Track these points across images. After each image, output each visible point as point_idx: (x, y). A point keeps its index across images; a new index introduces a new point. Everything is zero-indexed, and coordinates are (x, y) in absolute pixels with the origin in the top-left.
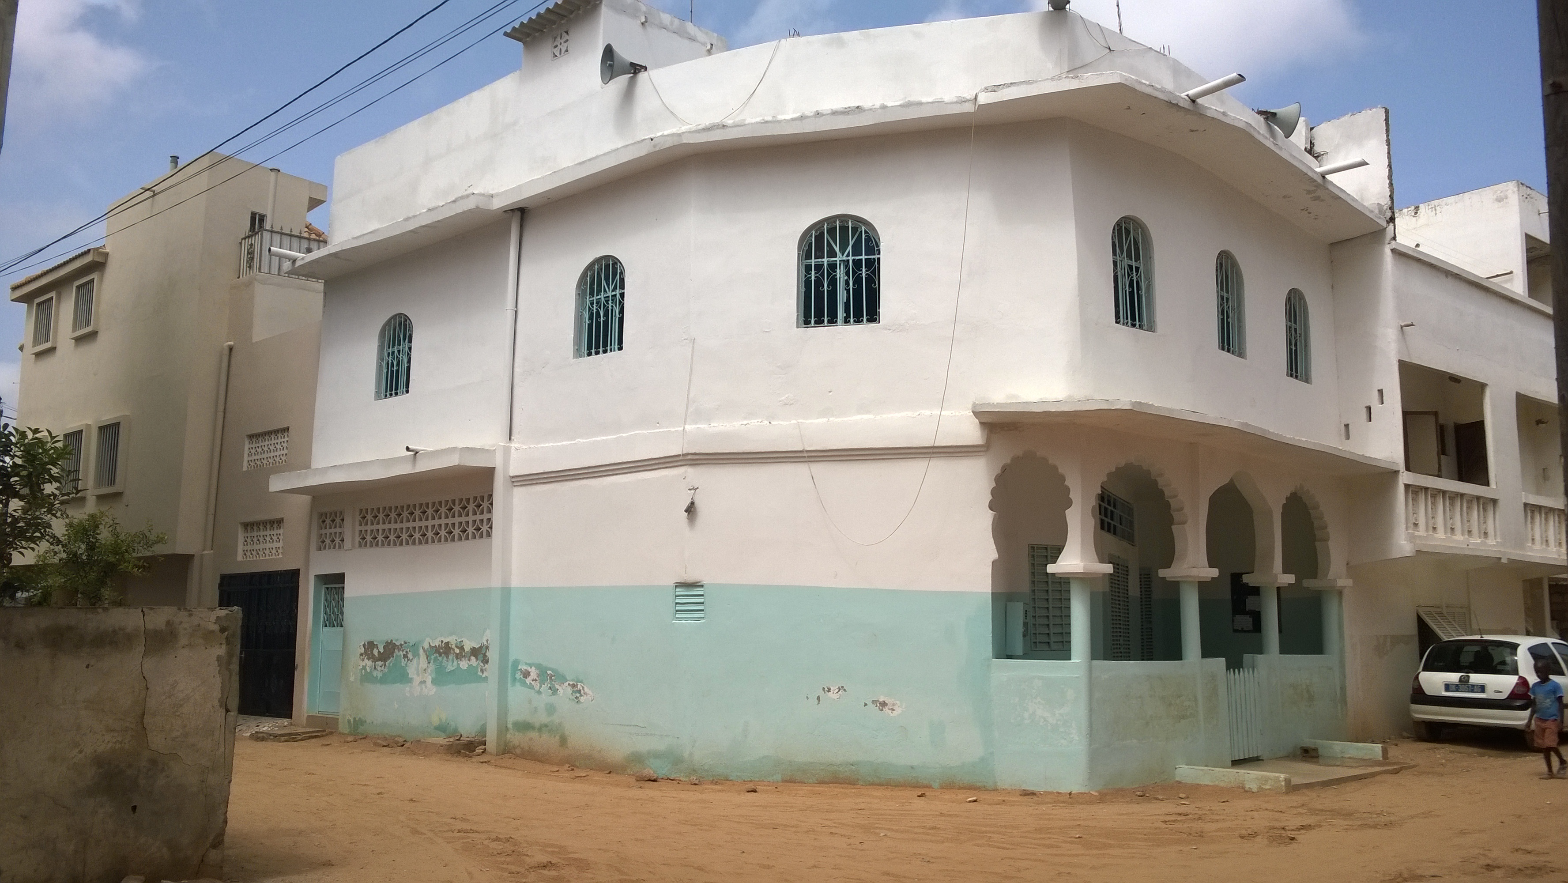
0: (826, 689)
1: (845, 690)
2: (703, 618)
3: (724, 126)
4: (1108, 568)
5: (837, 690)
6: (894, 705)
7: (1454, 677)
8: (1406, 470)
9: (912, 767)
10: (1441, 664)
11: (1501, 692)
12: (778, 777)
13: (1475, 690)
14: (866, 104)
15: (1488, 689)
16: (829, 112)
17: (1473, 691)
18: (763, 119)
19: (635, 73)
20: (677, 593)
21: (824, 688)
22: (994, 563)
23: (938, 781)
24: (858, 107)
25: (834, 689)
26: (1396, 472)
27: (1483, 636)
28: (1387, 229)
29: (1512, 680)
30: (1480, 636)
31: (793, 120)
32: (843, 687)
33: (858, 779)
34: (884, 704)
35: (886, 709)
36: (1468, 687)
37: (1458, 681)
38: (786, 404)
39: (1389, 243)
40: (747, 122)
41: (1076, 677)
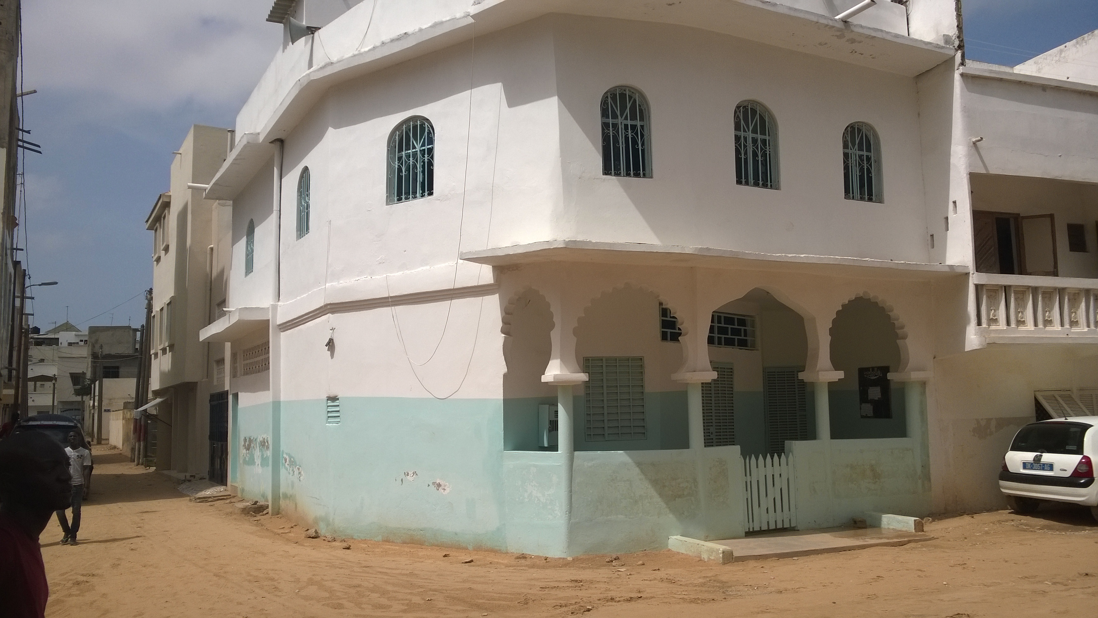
0: (406, 474)
1: (417, 474)
2: (339, 422)
3: (332, 63)
4: (583, 377)
5: (413, 474)
6: (445, 486)
7: (1029, 456)
8: (977, 271)
9: (456, 534)
10: (1024, 444)
11: (1066, 470)
12: (380, 538)
13: (1045, 469)
14: (410, 30)
15: (1055, 467)
16: (389, 41)
17: (1043, 469)
18: (353, 54)
19: (313, 34)
20: (329, 404)
21: (405, 473)
22: (505, 376)
23: (471, 544)
24: (405, 33)
25: (411, 473)
26: (967, 274)
27: (1067, 418)
28: (956, 56)
29: (1076, 459)
30: (1064, 418)
31: (370, 50)
32: (415, 472)
33: (425, 541)
34: (439, 485)
35: (441, 489)
36: (1040, 465)
37: (1032, 460)
38: (380, 263)
39: (958, 69)
40: (344, 58)
41: (558, 465)
